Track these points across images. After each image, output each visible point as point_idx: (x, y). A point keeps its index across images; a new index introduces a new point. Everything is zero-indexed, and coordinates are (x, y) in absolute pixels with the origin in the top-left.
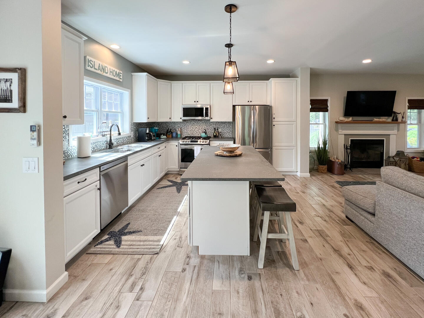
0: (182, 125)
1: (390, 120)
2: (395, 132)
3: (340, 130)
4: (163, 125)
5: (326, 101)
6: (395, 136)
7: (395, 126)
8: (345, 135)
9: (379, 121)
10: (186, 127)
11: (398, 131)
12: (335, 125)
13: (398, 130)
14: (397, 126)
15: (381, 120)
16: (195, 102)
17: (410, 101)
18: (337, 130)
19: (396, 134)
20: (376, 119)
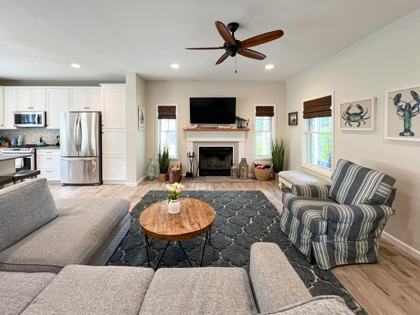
0: (25, 132)
1: (234, 126)
2: (243, 139)
3: (188, 138)
4: (5, 133)
5: (174, 107)
6: (244, 143)
7: (243, 133)
8: (194, 142)
9: (223, 128)
10: (30, 134)
11: (245, 139)
12: (184, 133)
13: (246, 137)
14: (245, 133)
15: (225, 127)
16: (29, 108)
17: (258, 108)
18: (185, 138)
19: (244, 141)
20: (220, 126)
